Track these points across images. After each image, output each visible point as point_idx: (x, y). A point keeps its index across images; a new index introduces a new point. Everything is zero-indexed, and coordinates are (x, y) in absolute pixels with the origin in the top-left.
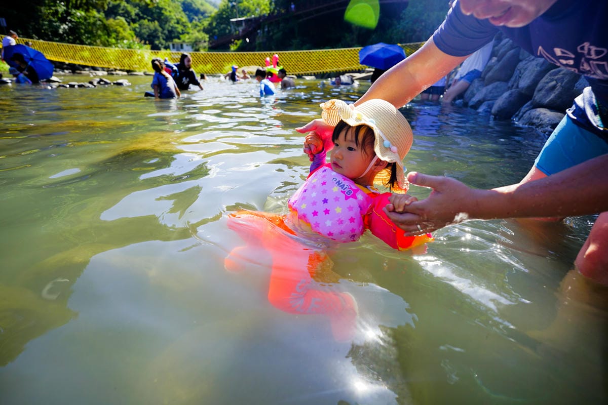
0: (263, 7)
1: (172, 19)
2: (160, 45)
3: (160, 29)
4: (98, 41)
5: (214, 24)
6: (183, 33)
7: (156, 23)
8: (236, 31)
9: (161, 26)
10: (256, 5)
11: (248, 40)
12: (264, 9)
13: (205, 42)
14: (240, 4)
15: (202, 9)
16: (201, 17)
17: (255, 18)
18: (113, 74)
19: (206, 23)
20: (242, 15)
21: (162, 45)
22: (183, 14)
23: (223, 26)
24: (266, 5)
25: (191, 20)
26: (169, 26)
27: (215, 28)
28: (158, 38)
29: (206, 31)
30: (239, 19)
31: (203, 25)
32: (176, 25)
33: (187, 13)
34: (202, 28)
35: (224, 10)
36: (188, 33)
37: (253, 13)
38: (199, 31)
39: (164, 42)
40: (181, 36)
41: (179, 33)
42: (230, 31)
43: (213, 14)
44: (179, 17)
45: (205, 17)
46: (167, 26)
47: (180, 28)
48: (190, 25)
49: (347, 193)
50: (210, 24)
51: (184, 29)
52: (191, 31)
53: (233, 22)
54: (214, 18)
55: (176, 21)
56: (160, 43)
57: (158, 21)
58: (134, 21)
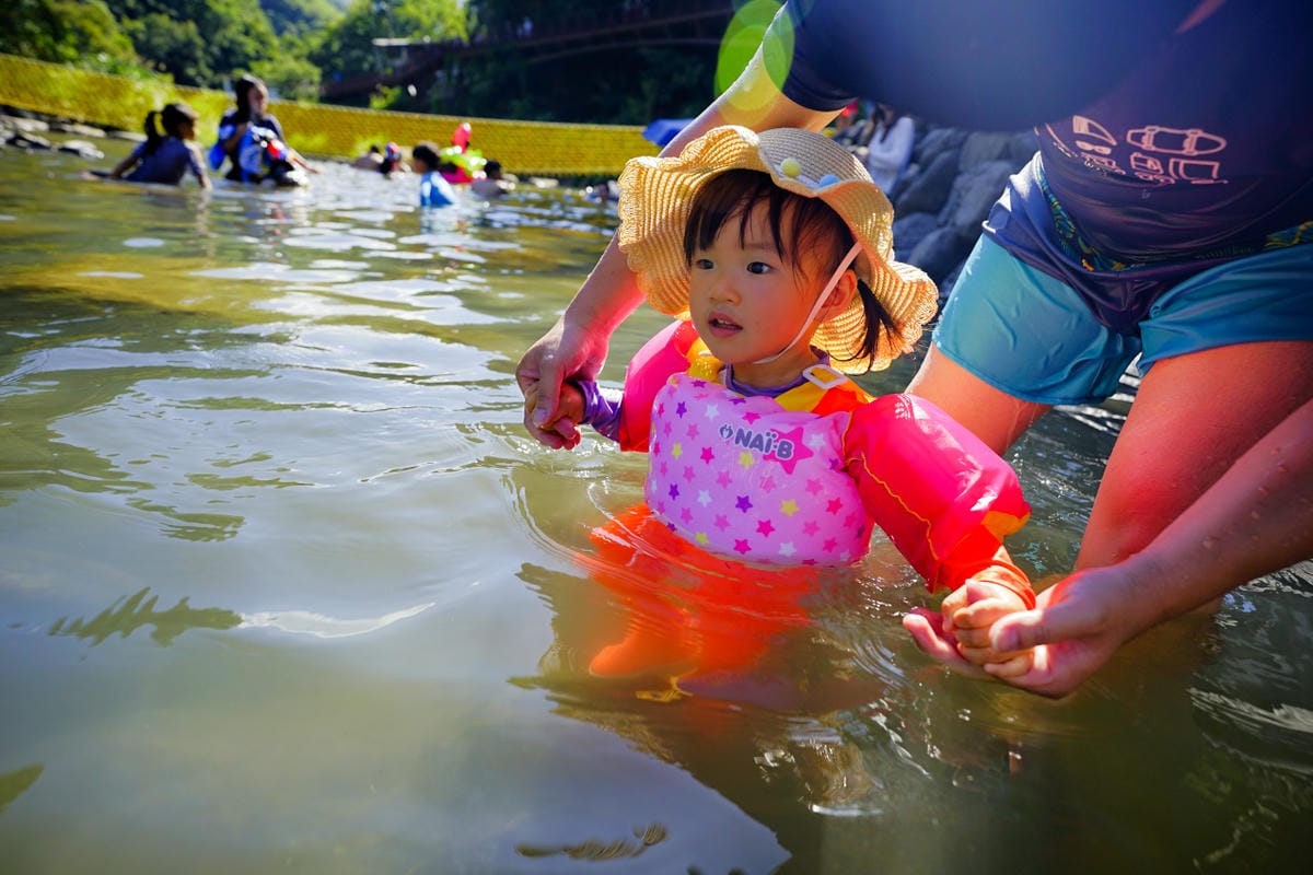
0: (450, 22)
1: (232, 22)
2: (199, 80)
3: (199, 41)
4: (25, 46)
5: (336, 46)
6: (258, 58)
7: (192, 27)
8: (385, 66)
9: (202, 35)
10: (434, 14)
11: (412, 90)
12: (453, 27)
13: (311, 83)
14: (398, 11)
15: (307, 9)
16: (303, 26)
17: (432, 46)
18: (64, 132)
19: (315, 42)
20: (402, 33)
21: (204, 78)
22: (261, 15)
23: (356, 53)
24: (458, 18)
25: (279, 31)
26: (225, 37)
27: (337, 55)
28: (195, 62)
29: (314, 59)
30: (396, 42)
31: (307, 44)
32: (242, 39)
33: (271, 13)
34: (305, 51)
35: (360, 18)
36: (270, 59)
37: (428, 32)
38: (297, 58)
39: (208, 73)
40: (253, 65)
41: (247, 56)
42: (372, 66)
43: (333, 24)
44: (249, 19)
45: (314, 28)
46: (218, 37)
47: (250, 46)
48: (275, 41)
49: (780, 454)
50: (326, 46)
51: (260, 47)
52: (277, 56)
53: (380, 48)
54: (336, 34)
55: (241, 28)
56: (200, 74)
57: (197, 21)
58: (132, 14)
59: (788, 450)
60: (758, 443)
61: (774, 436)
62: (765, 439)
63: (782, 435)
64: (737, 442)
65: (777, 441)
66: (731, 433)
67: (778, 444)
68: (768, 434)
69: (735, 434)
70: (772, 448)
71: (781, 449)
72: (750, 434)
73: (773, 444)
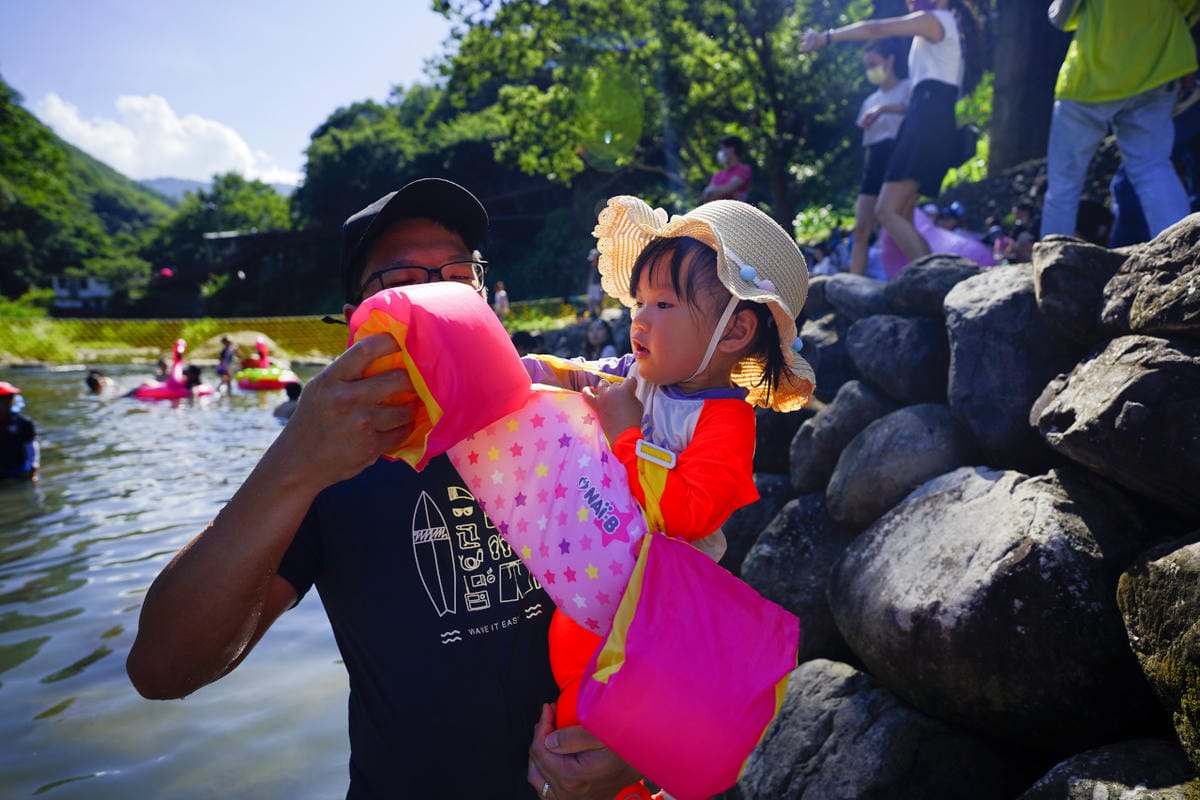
0: (276, 214)
1: (63, 226)
2: (27, 280)
3: (29, 246)
5: (168, 240)
6: (90, 255)
7: (21, 234)
8: (215, 256)
9: (31, 238)
10: (261, 210)
11: (242, 275)
12: (279, 218)
13: (142, 275)
14: (227, 208)
15: (141, 209)
16: (137, 223)
17: (259, 236)
19: (148, 238)
20: (231, 226)
21: (32, 277)
22: (94, 218)
23: (188, 246)
24: (283, 211)
25: (112, 230)
26: (56, 241)
27: (168, 249)
28: (23, 264)
29: (143, 254)
30: (225, 234)
31: (141, 240)
32: (73, 240)
33: (105, 215)
34: (137, 248)
35: (190, 216)
36: (104, 256)
37: (256, 224)
38: (129, 255)
39: (37, 273)
40: (87, 263)
41: (80, 256)
42: (204, 256)
43: (164, 223)
44: (81, 223)
45: (149, 226)
46: (49, 241)
47: (82, 246)
48: (108, 240)
49: (606, 526)
50: (157, 242)
51: (92, 246)
52: (111, 252)
53: (210, 241)
54: (165, 231)
55: (72, 231)
56: (28, 274)
57: (25, 229)
59: (613, 526)
60: (597, 507)
61: (611, 508)
62: (603, 506)
63: (616, 511)
64: (586, 497)
65: (610, 514)
66: (586, 487)
67: (609, 517)
68: (607, 504)
69: (588, 490)
70: (603, 517)
71: (609, 522)
72: (597, 496)
73: (605, 514)
